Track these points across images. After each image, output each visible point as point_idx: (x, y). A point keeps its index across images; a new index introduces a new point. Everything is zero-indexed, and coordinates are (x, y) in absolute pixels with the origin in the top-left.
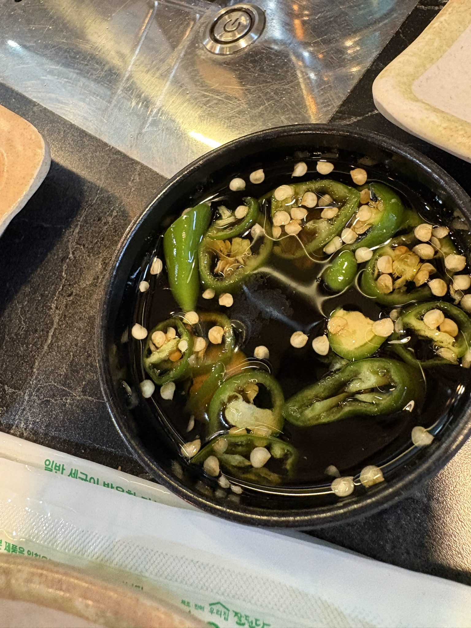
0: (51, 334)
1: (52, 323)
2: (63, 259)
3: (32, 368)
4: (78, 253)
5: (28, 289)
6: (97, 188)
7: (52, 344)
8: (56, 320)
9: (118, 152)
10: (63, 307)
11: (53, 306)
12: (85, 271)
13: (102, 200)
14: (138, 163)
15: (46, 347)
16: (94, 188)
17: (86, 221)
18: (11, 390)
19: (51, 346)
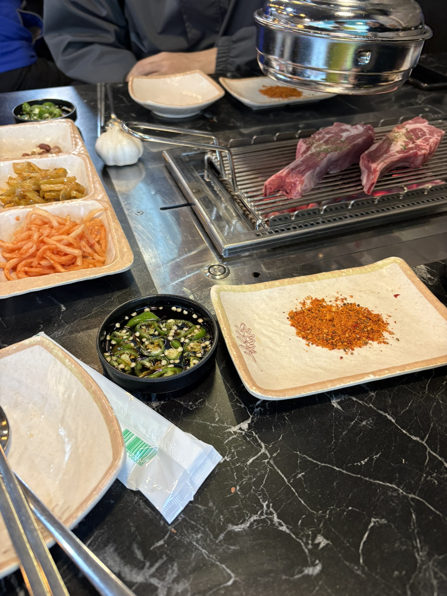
0: (88, 315)
1: (91, 313)
2: (109, 298)
3: (75, 320)
4: (115, 300)
5: (91, 299)
6: (137, 286)
7: (86, 318)
8: (93, 313)
9: (152, 281)
10: (98, 311)
11: (95, 309)
12: (113, 306)
13: (135, 290)
14: (155, 288)
15: (83, 318)
16: (136, 285)
17: (125, 293)
18: (63, 322)
19: (85, 319)
